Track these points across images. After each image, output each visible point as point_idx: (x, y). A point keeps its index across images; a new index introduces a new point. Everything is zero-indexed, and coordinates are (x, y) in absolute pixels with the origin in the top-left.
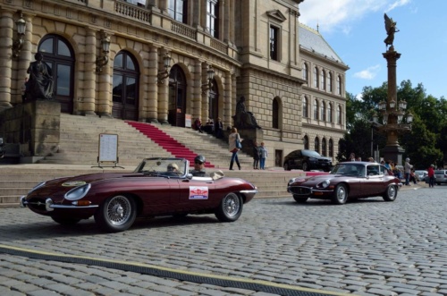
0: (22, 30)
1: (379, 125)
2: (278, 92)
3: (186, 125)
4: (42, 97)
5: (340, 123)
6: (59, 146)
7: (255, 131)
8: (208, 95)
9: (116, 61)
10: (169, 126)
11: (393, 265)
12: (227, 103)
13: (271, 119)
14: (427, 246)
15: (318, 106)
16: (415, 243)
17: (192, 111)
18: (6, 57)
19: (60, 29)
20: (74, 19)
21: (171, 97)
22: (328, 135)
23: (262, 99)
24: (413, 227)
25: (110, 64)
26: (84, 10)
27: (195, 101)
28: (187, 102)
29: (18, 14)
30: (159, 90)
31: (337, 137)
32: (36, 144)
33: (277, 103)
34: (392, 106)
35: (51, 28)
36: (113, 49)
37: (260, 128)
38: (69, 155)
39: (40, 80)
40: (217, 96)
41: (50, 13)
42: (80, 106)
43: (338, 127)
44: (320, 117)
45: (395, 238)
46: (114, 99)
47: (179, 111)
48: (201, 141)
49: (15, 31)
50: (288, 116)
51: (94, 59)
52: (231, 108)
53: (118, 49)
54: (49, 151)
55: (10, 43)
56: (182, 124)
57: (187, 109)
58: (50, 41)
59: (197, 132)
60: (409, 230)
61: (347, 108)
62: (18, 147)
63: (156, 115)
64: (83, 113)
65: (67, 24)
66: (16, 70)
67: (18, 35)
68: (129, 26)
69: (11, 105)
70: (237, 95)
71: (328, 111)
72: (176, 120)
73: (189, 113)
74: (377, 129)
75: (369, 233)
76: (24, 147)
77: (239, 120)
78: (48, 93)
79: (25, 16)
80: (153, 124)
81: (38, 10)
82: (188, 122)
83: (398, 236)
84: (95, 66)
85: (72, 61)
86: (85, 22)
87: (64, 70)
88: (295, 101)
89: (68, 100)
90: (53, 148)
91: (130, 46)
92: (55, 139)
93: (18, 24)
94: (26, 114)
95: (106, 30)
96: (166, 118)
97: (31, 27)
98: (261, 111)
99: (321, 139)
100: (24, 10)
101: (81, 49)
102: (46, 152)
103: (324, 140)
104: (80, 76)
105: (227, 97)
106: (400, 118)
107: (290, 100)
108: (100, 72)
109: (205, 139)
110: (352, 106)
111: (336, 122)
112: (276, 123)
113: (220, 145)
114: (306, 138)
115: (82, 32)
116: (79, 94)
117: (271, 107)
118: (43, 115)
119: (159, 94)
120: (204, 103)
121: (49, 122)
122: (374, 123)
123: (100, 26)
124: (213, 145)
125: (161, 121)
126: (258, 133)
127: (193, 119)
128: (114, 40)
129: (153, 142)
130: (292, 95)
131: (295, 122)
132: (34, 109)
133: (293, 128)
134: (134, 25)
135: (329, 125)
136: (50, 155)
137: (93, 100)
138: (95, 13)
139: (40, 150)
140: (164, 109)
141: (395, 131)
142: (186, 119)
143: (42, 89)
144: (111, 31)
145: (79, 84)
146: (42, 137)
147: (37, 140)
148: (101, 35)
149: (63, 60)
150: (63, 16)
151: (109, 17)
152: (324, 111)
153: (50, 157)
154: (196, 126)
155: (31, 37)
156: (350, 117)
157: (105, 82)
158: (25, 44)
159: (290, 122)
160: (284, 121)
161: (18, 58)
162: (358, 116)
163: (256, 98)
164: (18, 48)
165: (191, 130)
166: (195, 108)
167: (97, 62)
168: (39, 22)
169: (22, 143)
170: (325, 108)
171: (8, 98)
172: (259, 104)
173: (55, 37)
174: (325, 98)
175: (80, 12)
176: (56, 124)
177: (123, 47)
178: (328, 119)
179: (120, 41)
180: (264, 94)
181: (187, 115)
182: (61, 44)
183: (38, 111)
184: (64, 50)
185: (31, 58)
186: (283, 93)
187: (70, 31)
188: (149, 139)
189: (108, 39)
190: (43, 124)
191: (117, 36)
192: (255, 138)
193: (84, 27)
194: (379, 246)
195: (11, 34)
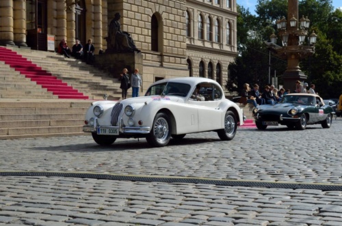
1: (278, 47)
2: (157, 6)
3: (49, 49)
5: (230, 43)
7: (134, 55)
8: (74, 11)
10: (29, 50)
11: (295, 170)
12: (96, 21)
13: (149, 39)
14: (324, 161)
15: (202, 22)
16: (314, 159)
17: (55, 30)
21: (29, 13)
22: (215, 58)
23: (138, 16)
24: (314, 149)
27: (59, 18)
28: (49, 20)
30: (14, 5)
31: (226, 61)
33: (156, 21)
34: (293, 24)
37: (139, 51)
40: (84, 12)
43: (227, 49)
44: (206, 37)
45: (297, 156)
47: (39, 30)
48: (69, 67)
50: (169, 36)
52: (101, 27)
56: (44, 48)
57: (49, 29)
59: (62, 56)
60: (309, 151)
61: (238, 24)
63: (12, 36)
70: (109, 11)
71: (215, 29)
72: (37, 42)
73: (52, 34)
74: (275, 52)
75: (272, 154)
77: (113, 42)
80: (8, 47)
82: (51, 45)
83: (299, 156)
88: (178, 18)
96: (25, 40)
98: (138, 30)
99: (207, 64)
103: (211, 64)
105: (96, 13)
106: (301, 39)
107: (172, 17)
109: (73, 65)
110: (245, 22)
111: (225, 42)
112: (156, 45)
113: (91, 72)
114: (189, 61)
117: (149, 25)
119: (14, 10)
120: (69, 21)
122: (272, 45)
124: (83, 72)
125: (18, 44)
126: (136, 57)
127: (56, 41)
129: (13, 69)
130: (174, 11)
131: (178, 44)
133: (175, 51)
135: (216, 47)
140: (21, 29)
141: (296, 54)
142: (48, 41)
152: (211, 29)
154: (61, 49)
156: (242, 36)
159: (172, 43)
160: (165, 43)
162: (252, 34)
163: (131, 14)
165: (55, 54)
166: (59, 28)
170: (211, 24)
172: (135, 22)
174: (211, 12)
178: (215, 38)
180: (141, 9)
181: (49, 36)
186: (163, 8)
188: (8, 66)
192: (134, 63)
194: (283, 161)
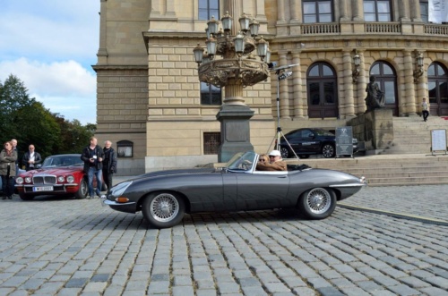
0: (357, 62)
4: (378, 107)
6: (394, 141)
9: (429, 71)
18: (348, 83)
19: (383, 56)
20: (393, 46)
25: (425, 74)
26: (400, 38)
29: (354, 51)
32: (377, 141)
35: (377, 56)
36: (426, 62)
38: (401, 147)
39: (375, 95)
41: (375, 46)
42: (404, 110)
46: (431, 101)
49: (353, 64)
51: (412, 73)
53: (429, 62)
54: (387, 146)
55: (351, 73)
58: (377, 66)
62: (363, 144)
64: (407, 115)
65: (388, 51)
66: (357, 91)
67: (356, 66)
68: (437, 42)
69: (355, 116)
76: (368, 144)
78: (382, 104)
79: (358, 52)
81: (367, 46)
84: (413, 78)
85: (395, 78)
86: (402, 46)
87: (390, 85)
89: (394, 106)
90: (390, 142)
91: (440, 57)
92: (390, 136)
93: (355, 59)
94: (367, 120)
95: (419, 49)
97: (363, 59)
100: (357, 48)
101: (400, 67)
102: (384, 146)
104: (402, 87)
108: (417, 82)
115: (400, 54)
116: (402, 101)
118: (381, 119)
121: (385, 124)
123: (414, 46)
128: (426, 55)
132: (373, 116)
134: (441, 40)
136: (388, 148)
137: (414, 104)
138: (408, 38)
139: (380, 146)
143: (378, 101)
144: (422, 48)
145: (402, 94)
146: (381, 135)
147: (377, 138)
148: (415, 53)
149: (387, 78)
150: (385, 46)
151: (420, 38)
153: (388, 149)
155: (364, 66)
157: (422, 89)
158: (361, 71)
161: (356, 83)
164: (356, 75)
167: (414, 75)
168: (368, 54)
169: (366, 140)
171: (352, 110)
173: (381, 62)
175: (397, 40)
176: (390, 125)
177: (434, 59)
179: (431, 55)
182: (385, 66)
183: (377, 118)
184: (387, 70)
185: (365, 81)
187: (391, 56)
189: (421, 56)
190: (381, 126)
191: (428, 52)
193: (401, 51)
195: (350, 67)
